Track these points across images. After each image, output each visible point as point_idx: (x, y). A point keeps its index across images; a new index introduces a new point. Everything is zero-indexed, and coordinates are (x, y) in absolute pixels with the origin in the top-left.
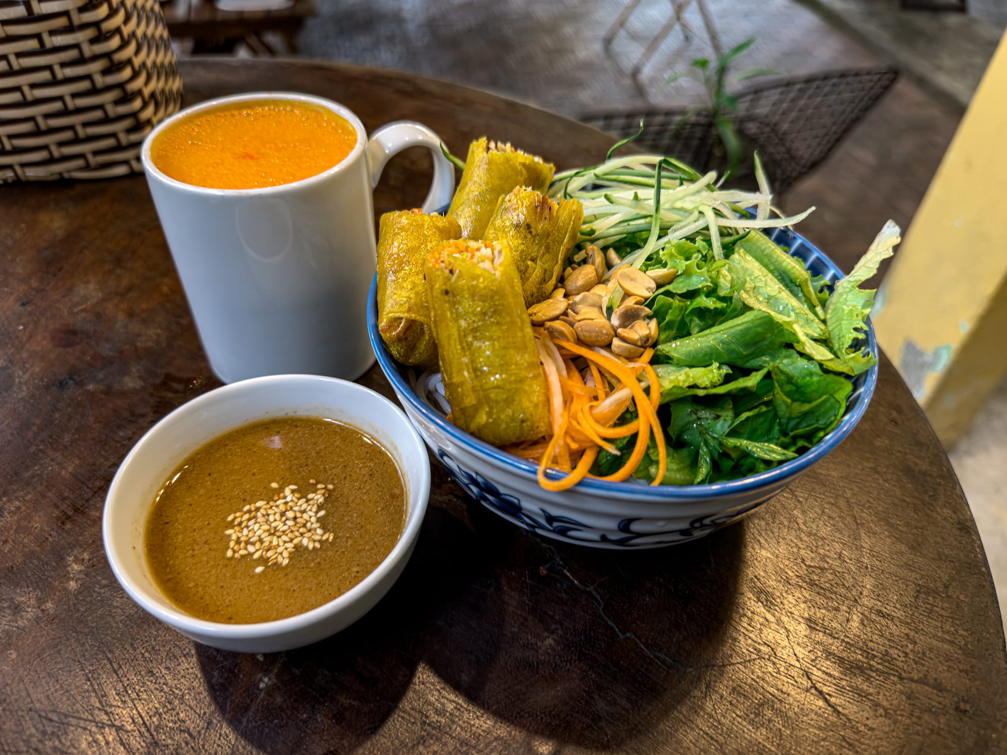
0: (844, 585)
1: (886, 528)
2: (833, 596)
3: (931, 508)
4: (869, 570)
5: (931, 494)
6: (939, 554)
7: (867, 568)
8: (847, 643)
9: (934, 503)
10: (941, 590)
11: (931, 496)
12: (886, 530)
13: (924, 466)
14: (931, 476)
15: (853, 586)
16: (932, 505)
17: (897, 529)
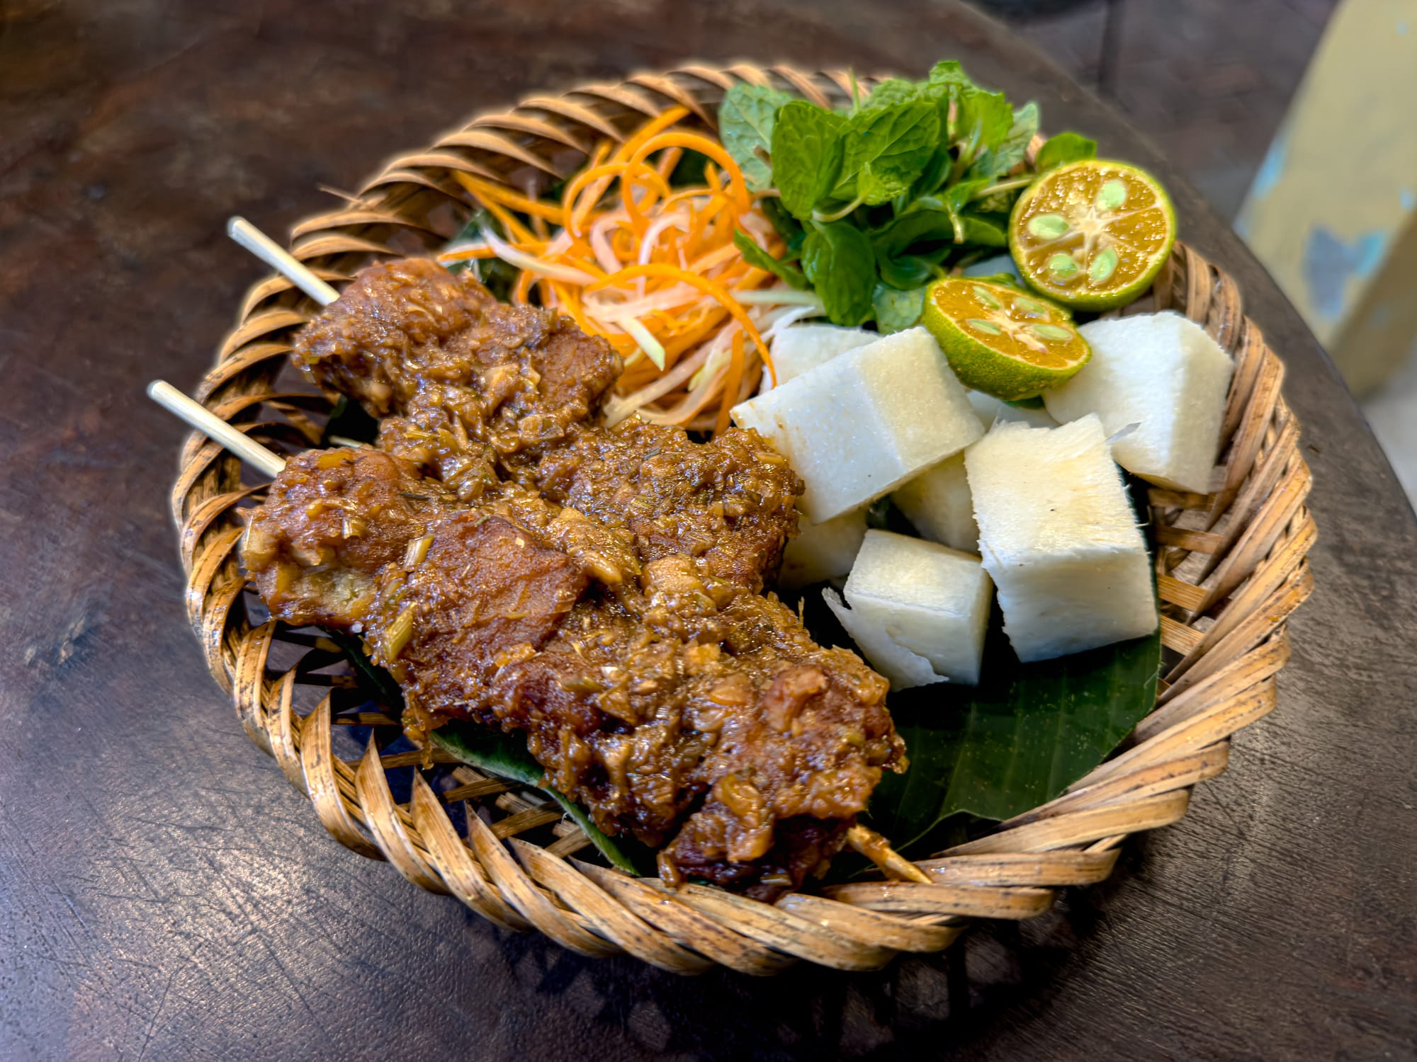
0: (1218, 803)
1: (1300, 673)
2: (1198, 829)
3: (1385, 622)
4: (1268, 765)
5: (1385, 593)
6: (1402, 721)
7: (1262, 760)
8: (1225, 925)
9: (1390, 612)
10: (1403, 795)
11: (1385, 598)
12: (1301, 679)
13: (1370, 537)
14: (1383, 556)
15: (1236, 802)
16: (1386, 617)
17: (1322, 673)
